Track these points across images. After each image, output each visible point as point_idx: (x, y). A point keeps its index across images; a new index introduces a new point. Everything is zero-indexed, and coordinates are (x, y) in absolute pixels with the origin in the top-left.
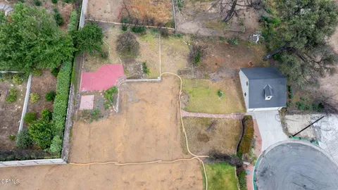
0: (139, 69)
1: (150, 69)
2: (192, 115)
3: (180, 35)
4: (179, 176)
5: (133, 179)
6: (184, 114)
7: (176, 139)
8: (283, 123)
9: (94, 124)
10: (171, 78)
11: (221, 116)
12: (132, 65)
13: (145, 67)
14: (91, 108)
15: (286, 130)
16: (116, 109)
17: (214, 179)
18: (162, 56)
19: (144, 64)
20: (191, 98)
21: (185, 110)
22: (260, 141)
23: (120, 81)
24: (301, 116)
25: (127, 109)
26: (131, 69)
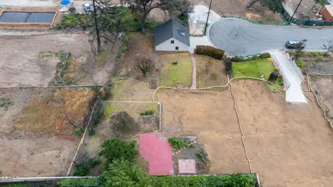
0: (149, 119)
1: (148, 109)
3: (110, 85)
4: (244, 95)
5: (252, 125)
6: (194, 87)
7: (215, 95)
9: (209, 157)
10: (158, 95)
11: (194, 65)
12: (142, 126)
13: (147, 114)
14: (193, 161)
16: (194, 138)
17: (243, 73)
18: (133, 100)
19: (142, 114)
20: (179, 81)
21: (190, 86)
26: (147, 126)
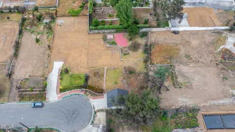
0: (125, 52)
1: (127, 56)
2: (105, 71)
3: (146, 68)
4: (82, 66)
5: (82, 53)
6: (106, 68)
8: (102, 110)
9: (102, 40)
10: (122, 64)
11: (104, 82)
12: (128, 49)
13: (126, 54)
14: (108, 38)
15: (98, 111)
16: (108, 46)
17: (80, 77)
18: (133, 61)
19: (128, 54)
20: (113, 71)
21: (107, 69)
22: (94, 99)
23: (120, 46)
24: (105, 120)
25: (108, 50)
26: (125, 49)
